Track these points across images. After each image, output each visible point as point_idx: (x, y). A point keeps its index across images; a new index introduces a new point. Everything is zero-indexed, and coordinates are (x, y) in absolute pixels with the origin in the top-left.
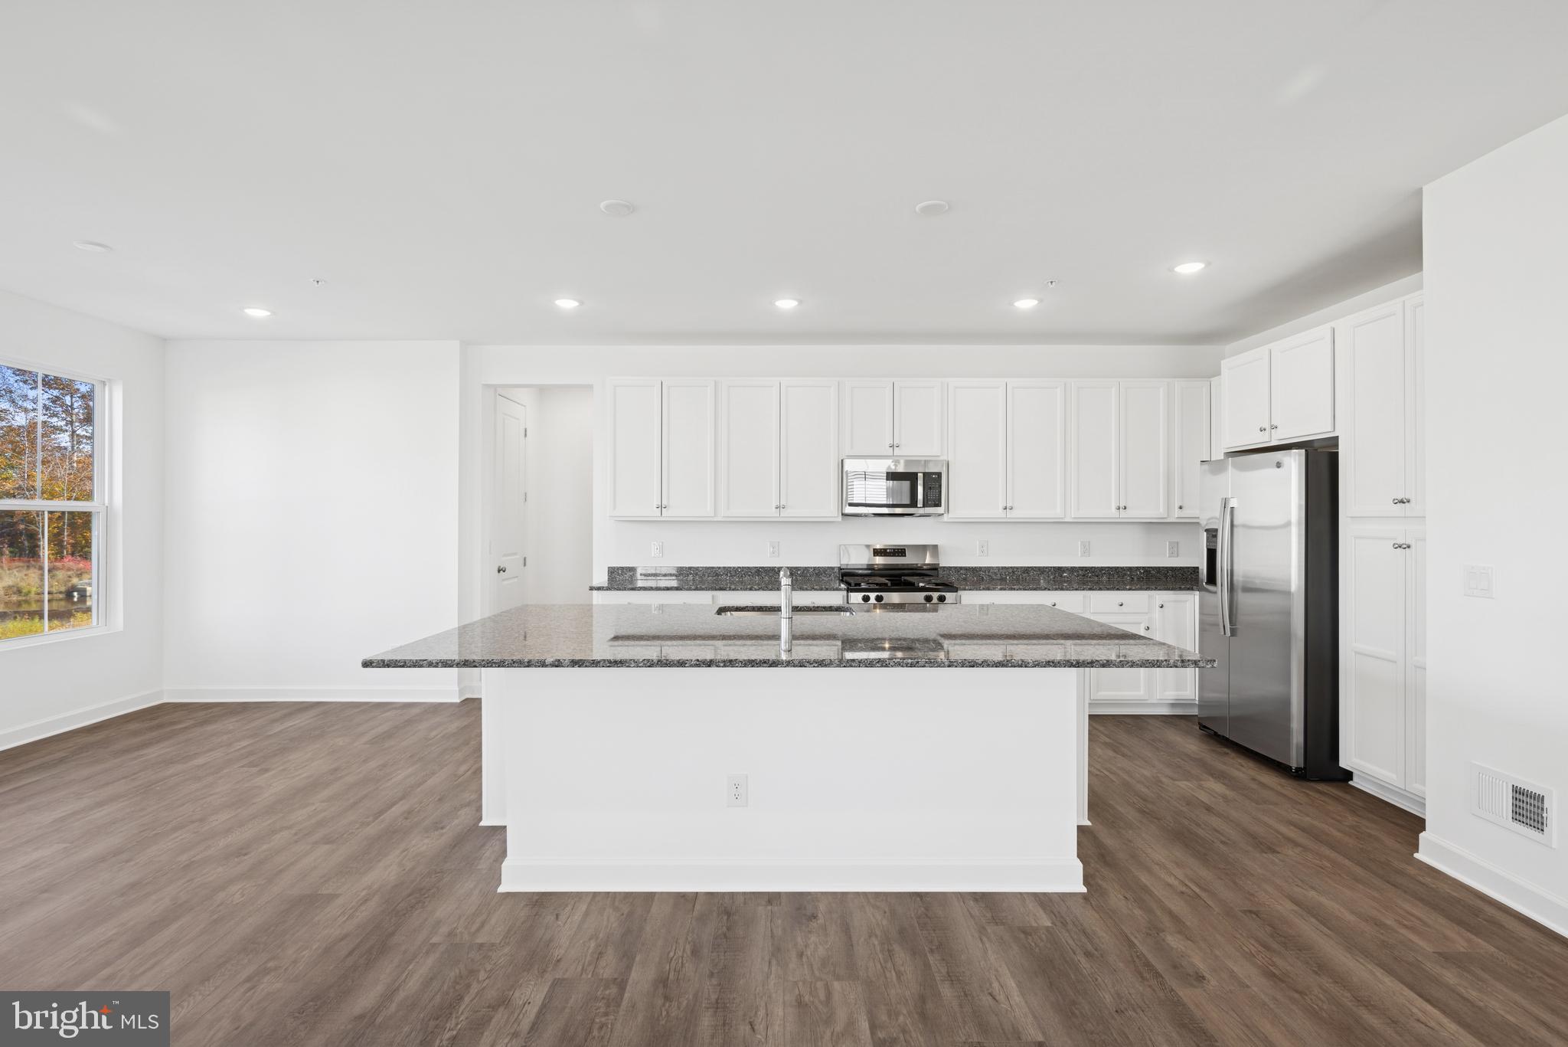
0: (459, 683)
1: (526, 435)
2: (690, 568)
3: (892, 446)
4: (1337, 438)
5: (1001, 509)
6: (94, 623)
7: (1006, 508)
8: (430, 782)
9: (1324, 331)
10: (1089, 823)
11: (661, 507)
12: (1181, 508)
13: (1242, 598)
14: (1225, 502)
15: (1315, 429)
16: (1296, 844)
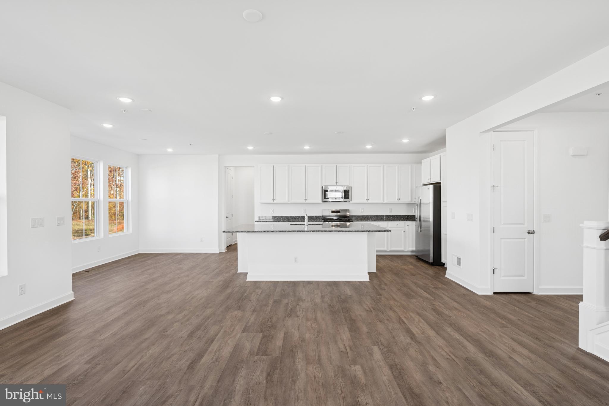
0: (219, 248)
1: (232, 179)
2: (281, 216)
3: (336, 183)
4: (441, 182)
5: (366, 200)
6: (125, 231)
7: (367, 199)
8: (221, 266)
9: (438, 156)
10: (376, 272)
11: (273, 200)
12: (415, 199)
13: (423, 223)
14: (419, 197)
15: (435, 180)
16: (420, 274)
